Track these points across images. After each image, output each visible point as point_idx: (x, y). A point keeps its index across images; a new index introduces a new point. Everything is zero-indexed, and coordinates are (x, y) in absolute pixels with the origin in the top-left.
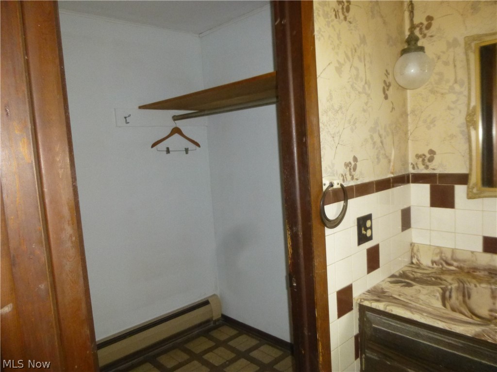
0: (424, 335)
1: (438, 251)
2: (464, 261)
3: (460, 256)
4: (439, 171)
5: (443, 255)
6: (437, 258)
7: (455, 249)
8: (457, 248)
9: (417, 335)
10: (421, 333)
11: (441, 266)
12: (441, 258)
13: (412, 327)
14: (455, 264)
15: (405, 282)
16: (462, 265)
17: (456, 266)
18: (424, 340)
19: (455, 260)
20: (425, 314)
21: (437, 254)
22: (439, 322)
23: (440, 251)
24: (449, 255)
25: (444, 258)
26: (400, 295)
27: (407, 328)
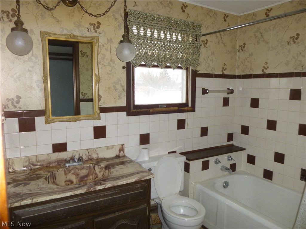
0: (59, 205)
1: (27, 159)
2: (44, 161)
3: (41, 158)
4: (25, 109)
5: (31, 161)
6: (27, 164)
7: (37, 155)
8: (38, 154)
9: (54, 207)
10: (57, 205)
11: (30, 168)
12: (30, 163)
13: (50, 204)
14: (39, 164)
15: (22, 183)
16: (43, 163)
17: (39, 165)
18: (59, 208)
19: (38, 162)
20: (57, 193)
21: (26, 161)
22: (68, 193)
23: (29, 158)
24: (34, 160)
25: (31, 162)
26: (31, 191)
27: (47, 207)
